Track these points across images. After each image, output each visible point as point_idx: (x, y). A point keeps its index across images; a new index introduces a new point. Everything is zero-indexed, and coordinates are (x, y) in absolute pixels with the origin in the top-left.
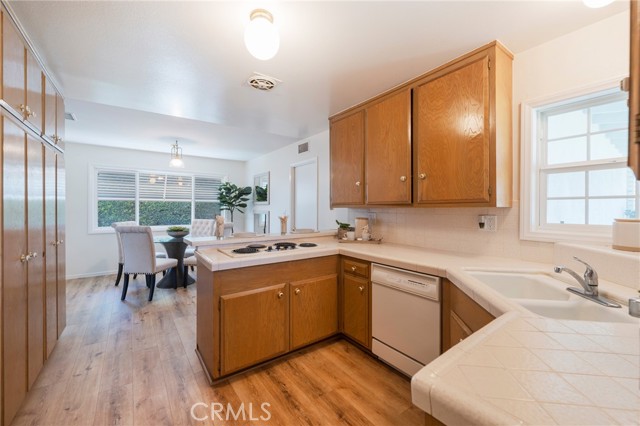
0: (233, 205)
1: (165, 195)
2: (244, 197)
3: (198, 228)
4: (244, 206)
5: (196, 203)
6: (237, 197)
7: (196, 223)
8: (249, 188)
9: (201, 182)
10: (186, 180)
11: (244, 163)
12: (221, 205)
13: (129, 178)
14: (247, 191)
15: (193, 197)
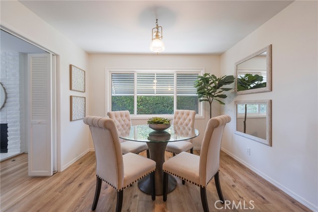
0: (213, 96)
2: (224, 86)
3: (179, 118)
4: (224, 97)
6: (216, 88)
7: (178, 113)
9: (183, 78)
12: (200, 97)
14: (229, 80)
15: (175, 92)
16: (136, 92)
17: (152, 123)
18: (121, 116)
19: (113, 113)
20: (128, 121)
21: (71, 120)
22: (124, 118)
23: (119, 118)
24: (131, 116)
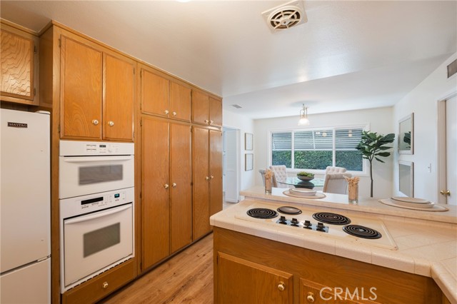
0: (372, 155)
1: (314, 146)
2: (385, 145)
4: (386, 155)
5: (337, 152)
6: (376, 146)
8: (393, 135)
9: (341, 133)
10: (329, 133)
11: (391, 107)
13: (287, 135)
14: (390, 138)
15: (334, 147)
16: (293, 148)
17: (300, 175)
18: (279, 169)
19: (273, 167)
20: (284, 174)
21: (246, 170)
22: (282, 171)
23: (278, 170)
24: (288, 169)
